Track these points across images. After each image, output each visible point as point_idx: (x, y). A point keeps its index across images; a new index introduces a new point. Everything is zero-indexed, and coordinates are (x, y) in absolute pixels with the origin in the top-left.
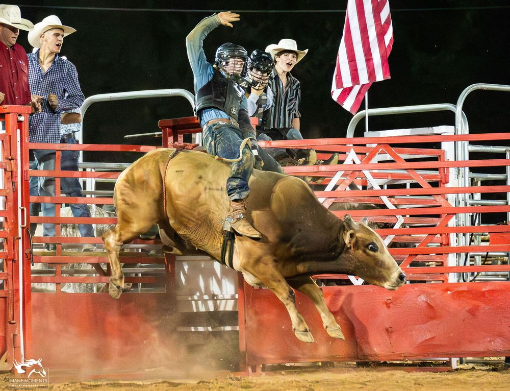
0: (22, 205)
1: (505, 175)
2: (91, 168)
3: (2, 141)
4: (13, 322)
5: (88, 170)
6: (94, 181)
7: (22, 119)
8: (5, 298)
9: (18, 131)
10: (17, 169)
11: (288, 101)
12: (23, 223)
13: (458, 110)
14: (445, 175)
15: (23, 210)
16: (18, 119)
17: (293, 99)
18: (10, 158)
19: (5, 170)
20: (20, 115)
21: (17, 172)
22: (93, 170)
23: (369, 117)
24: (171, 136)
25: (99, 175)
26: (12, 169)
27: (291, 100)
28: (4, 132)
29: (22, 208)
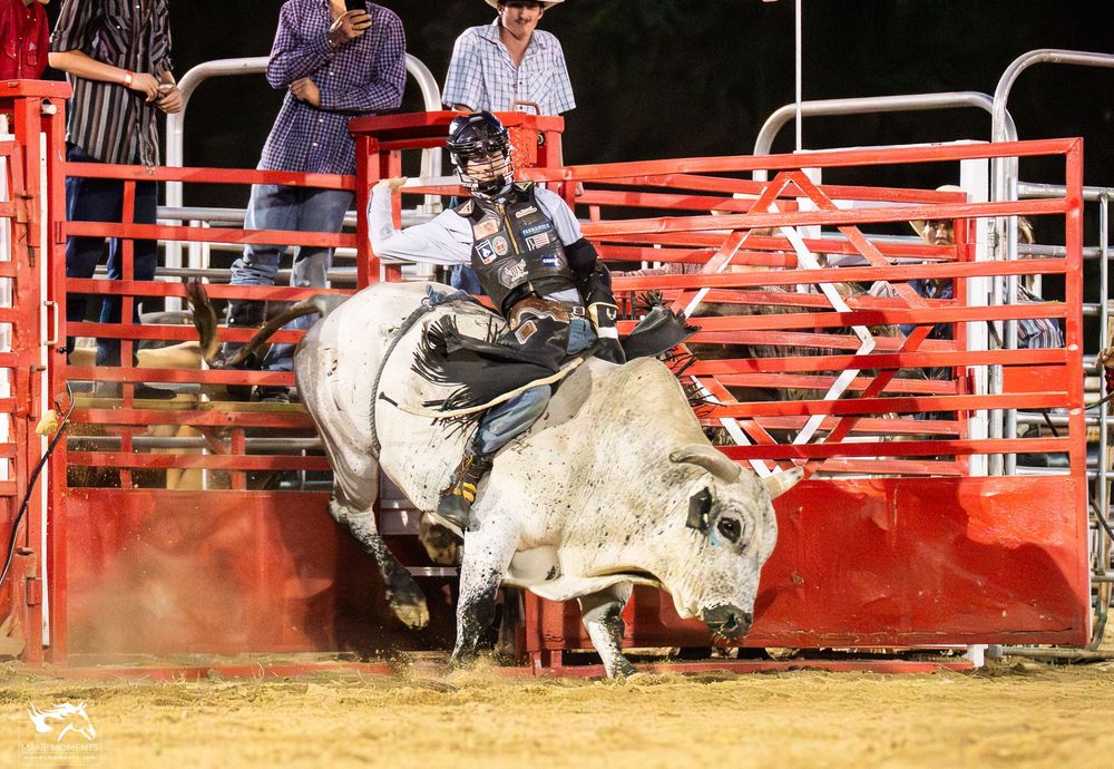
0: (50, 297)
1: (1098, 249)
2: (201, 220)
3: (8, 158)
4: (25, 549)
5: (194, 224)
6: (206, 246)
7: (51, 109)
8: (10, 497)
9: (43, 136)
10: (39, 216)
11: (152, 41)
12: (51, 336)
13: (998, 106)
14: (968, 247)
15: (50, 309)
16: (42, 110)
17: (161, 36)
18: (24, 194)
19: (14, 220)
20: (47, 102)
21: (39, 227)
22: (206, 225)
23: (804, 119)
24: (375, 152)
25: (219, 234)
26: (27, 216)
27: (157, 39)
28: (12, 137)
29: (50, 303)
